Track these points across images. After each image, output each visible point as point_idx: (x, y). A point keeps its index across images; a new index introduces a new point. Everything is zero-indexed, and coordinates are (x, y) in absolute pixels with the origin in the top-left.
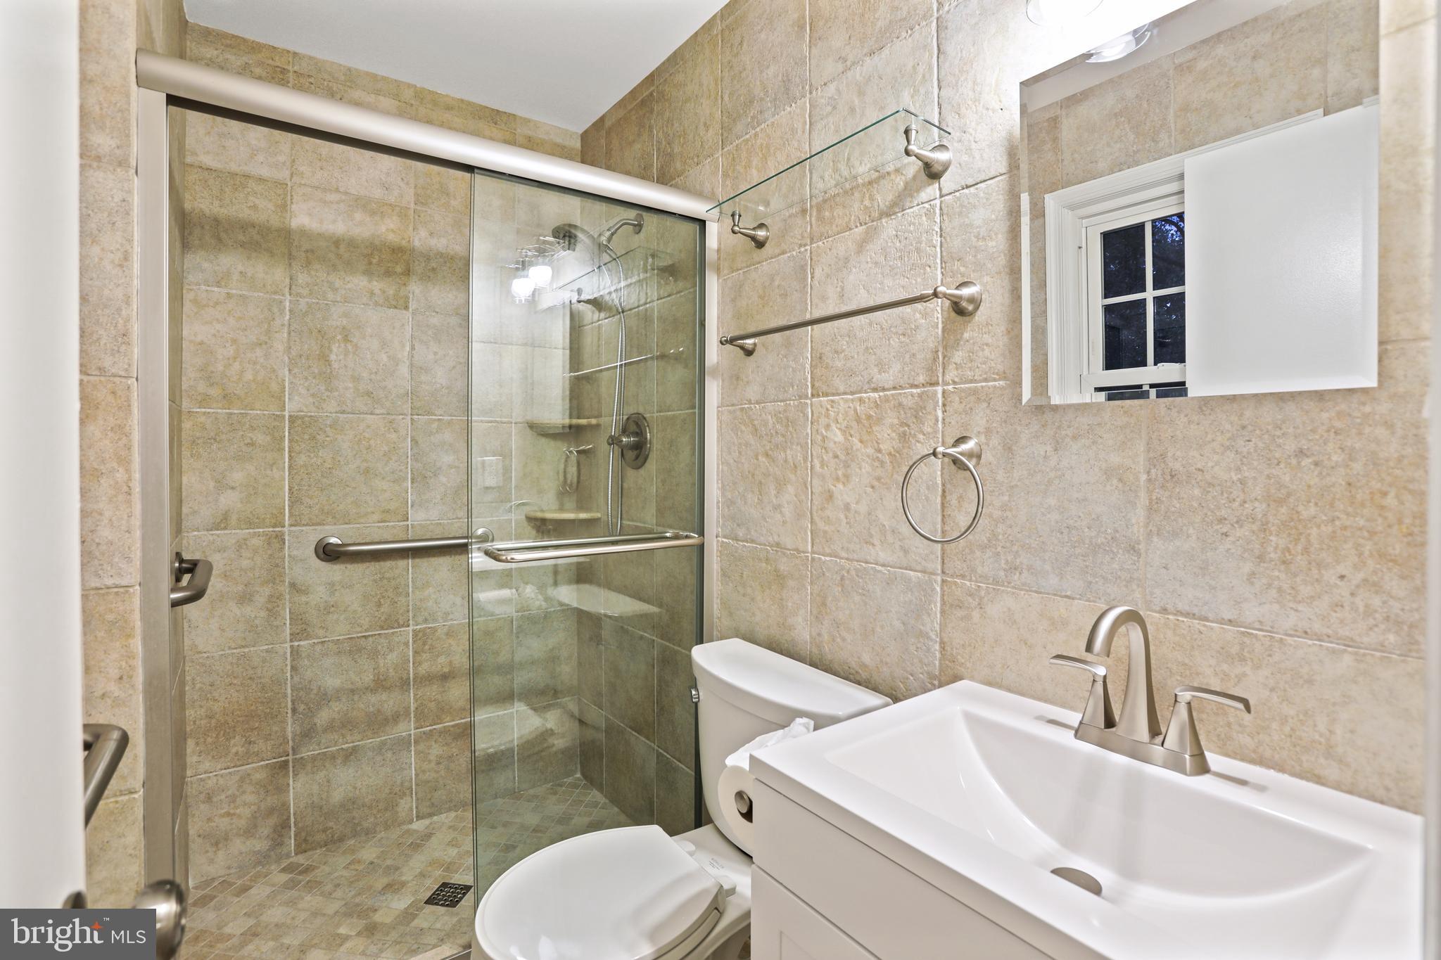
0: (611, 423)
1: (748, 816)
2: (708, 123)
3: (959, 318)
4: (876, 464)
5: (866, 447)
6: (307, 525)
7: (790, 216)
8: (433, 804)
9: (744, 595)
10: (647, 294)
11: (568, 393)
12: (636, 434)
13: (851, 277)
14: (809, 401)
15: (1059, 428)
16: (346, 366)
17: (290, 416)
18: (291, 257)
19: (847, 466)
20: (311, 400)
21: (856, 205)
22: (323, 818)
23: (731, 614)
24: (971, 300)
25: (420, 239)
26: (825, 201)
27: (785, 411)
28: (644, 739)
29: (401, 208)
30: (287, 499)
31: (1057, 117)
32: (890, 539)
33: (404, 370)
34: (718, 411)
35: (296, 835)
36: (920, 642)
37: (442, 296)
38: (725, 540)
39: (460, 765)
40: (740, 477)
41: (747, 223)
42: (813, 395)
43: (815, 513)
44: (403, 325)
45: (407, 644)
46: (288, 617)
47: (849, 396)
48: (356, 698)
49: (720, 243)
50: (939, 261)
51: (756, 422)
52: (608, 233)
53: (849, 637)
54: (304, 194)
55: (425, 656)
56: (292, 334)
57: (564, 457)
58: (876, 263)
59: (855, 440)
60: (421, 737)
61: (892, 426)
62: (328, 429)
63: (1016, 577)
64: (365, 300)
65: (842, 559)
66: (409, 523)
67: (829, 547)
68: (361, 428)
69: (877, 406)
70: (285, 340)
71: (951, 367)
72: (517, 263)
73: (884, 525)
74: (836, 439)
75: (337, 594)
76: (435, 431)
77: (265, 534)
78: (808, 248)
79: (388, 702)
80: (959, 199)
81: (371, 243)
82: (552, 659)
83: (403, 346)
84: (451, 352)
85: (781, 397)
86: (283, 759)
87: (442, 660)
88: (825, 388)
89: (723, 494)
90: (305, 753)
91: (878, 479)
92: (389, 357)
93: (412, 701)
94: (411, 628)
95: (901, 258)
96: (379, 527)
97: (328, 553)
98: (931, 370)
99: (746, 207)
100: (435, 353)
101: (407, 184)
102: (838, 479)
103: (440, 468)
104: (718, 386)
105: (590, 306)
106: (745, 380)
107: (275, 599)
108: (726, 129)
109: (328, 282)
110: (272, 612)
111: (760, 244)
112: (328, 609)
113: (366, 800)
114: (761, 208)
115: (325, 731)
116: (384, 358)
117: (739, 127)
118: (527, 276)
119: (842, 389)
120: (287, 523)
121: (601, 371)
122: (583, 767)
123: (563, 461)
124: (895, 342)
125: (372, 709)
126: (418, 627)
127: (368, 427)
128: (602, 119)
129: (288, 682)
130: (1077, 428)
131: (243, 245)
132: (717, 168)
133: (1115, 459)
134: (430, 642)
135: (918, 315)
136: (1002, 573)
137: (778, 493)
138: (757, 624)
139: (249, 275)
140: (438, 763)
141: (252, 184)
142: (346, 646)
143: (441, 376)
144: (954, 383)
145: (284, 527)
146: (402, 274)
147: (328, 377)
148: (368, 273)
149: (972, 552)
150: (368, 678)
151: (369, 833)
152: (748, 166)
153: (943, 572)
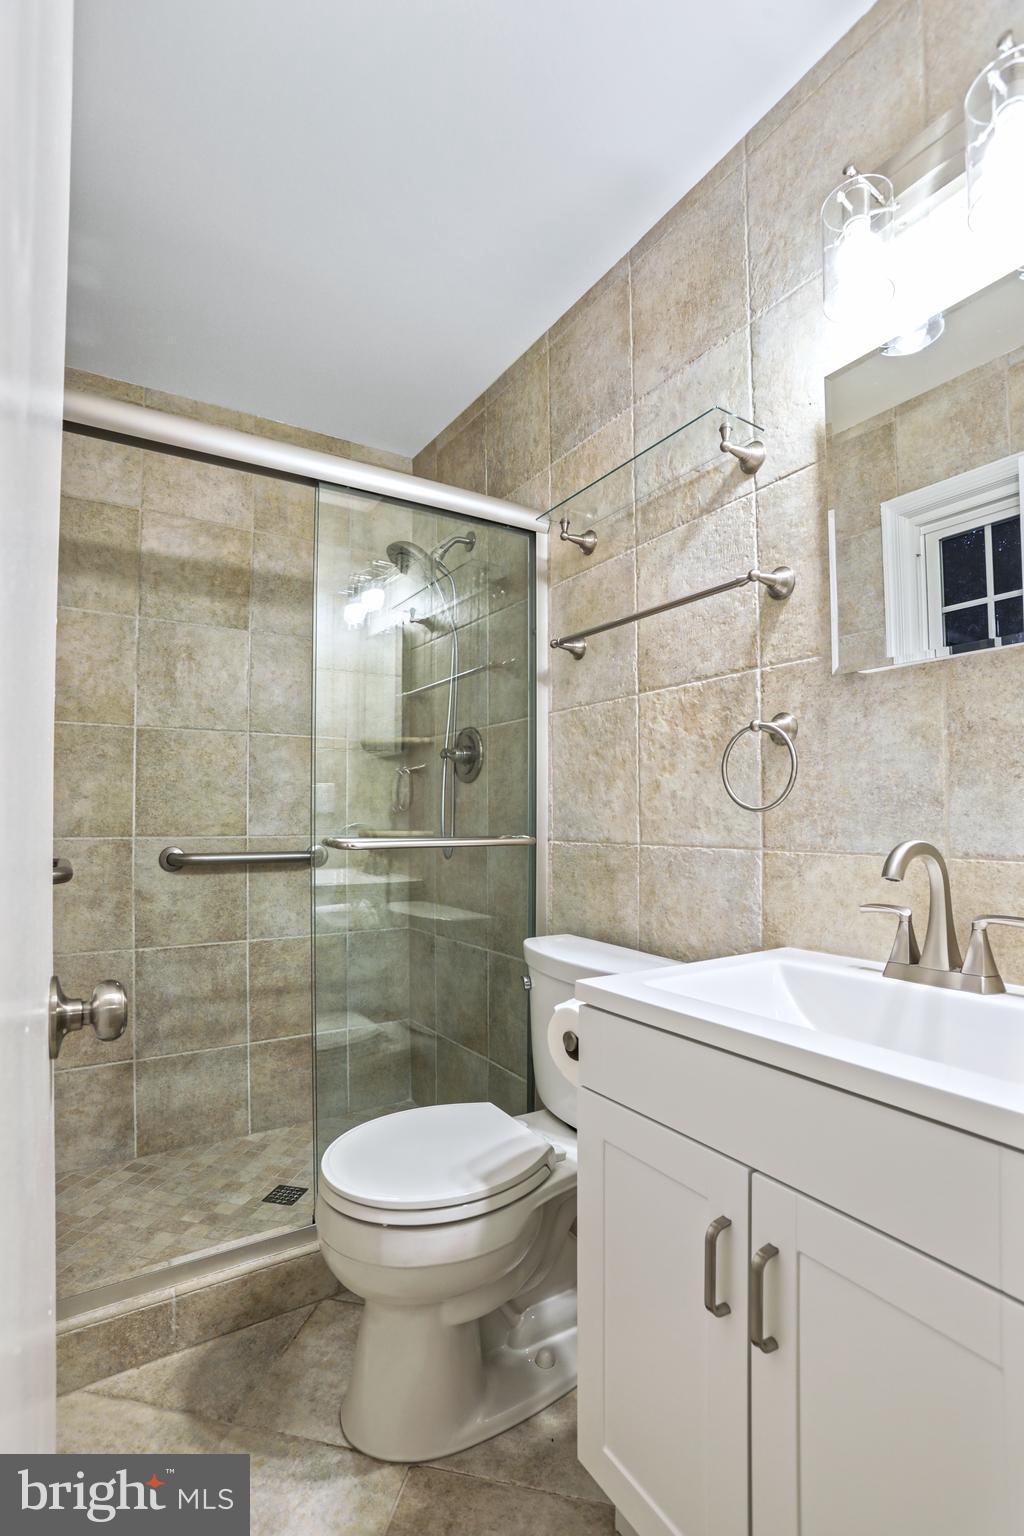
0: (445, 738)
1: (574, 1054)
2: (538, 439)
3: (776, 602)
4: (700, 749)
5: (690, 734)
6: (152, 835)
7: (617, 521)
8: (267, 1118)
9: (575, 894)
10: (479, 609)
11: (400, 713)
12: (469, 748)
13: (675, 574)
14: (636, 697)
15: (868, 695)
16: (189, 683)
17: (138, 730)
18: (140, 578)
19: (673, 755)
20: (157, 715)
21: (679, 505)
22: (163, 1123)
23: (563, 915)
24: (785, 583)
25: (259, 562)
26: (649, 504)
27: (614, 709)
28: (476, 1054)
29: (242, 532)
30: (134, 809)
31: (891, 424)
32: (714, 820)
33: (243, 687)
34: (550, 717)
35: (138, 1138)
36: (743, 917)
37: (280, 617)
38: (557, 842)
39: (294, 1081)
40: (570, 779)
41: (575, 531)
42: (640, 691)
43: (643, 805)
44: (243, 644)
45: (244, 956)
46: (134, 924)
47: (674, 688)
48: (195, 1006)
49: (550, 554)
50: (755, 550)
51: (586, 723)
52: (440, 551)
53: (676, 921)
54: (153, 520)
55: (262, 969)
56: (141, 651)
57: (397, 777)
58: (698, 558)
59: (680, 729)
60: (257, 1050)
61: (715, 712)
62: (172, 743)
63: (832, 842)
64: (208, 620)
65: (669, 845)
66: (247, 837)
67: (657, 835)
68: (203, 743)
69: (700, 694)
70: (135, 658)
71: (768, 649)
72: (350, 589)
73: (708, 808)
74: (663, 731)
75: (179, 903)
76: (272, 747)
77: (114, 842)
78: (634, 550)
79: (226, 1012)
80: (773, 490)
81: (214, 566)
82: (385, 979)
83: (243, 665)
84: (288, 672)
85: (610, 696)
86: (127, 1062)
87: (277, 974)
88: (651, 682)
89: (554, 798)
90: (148, 1058)
91: (703, 764)
92: (229, 675)
93: (248, 1013)
94: (248, 940)
95: (721, 551)
96: (218, 840)
97: (173, 864)
98: (750, 654)
99: (575, 515)
100: (273, 673)
101: (248, 509)
102: (664, 769)
103: (277, 785)
104: (549, 692)
105: (421, 626)
106: (575, 683)
107: (121, 905)
108: (555, 443)
109: (174, 602)
110: (120, 917)
111: (588, 551)
112: (171, 917)
113: (204, 1109)
114: (589, 516)
115: (166, 1037)
116: (224, 674)
117: (568, 440)
118: (360, 601)
119: (667, 682)
120: (134, 833)
121: (433, 687)
122: (415, 1091)
123: (395, 781)
124: (716, 630)
125: (210, 1019)
126: (255, 940)
127: (210, 742)
128: (434, 443)
129: (134, 986)
130: (884, 693)
131: (98, 568)
132: (547, 481)
133: (918, 718)
134: (266, 955)
135: (737, 603)
136: (819, 839)
137: (608, 789)
138: (589, 921)
139: (104, 595)
140: (273, 1077)
141: (107, 511)
142: (187, 955)
143: (278, 696)
144: (771, 663)
145: (131, 836)
146: (242, 595)
147: (172, 693)
148: (211, 594)
149: (791, 823)
150: (207, 988)
151: (206, 1141)
152: (576, 477)
153: (764, 846)
